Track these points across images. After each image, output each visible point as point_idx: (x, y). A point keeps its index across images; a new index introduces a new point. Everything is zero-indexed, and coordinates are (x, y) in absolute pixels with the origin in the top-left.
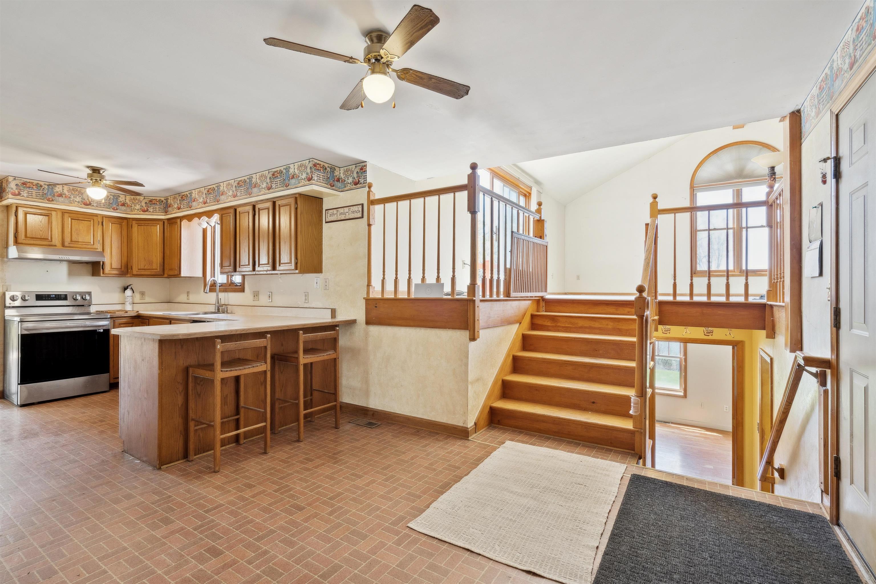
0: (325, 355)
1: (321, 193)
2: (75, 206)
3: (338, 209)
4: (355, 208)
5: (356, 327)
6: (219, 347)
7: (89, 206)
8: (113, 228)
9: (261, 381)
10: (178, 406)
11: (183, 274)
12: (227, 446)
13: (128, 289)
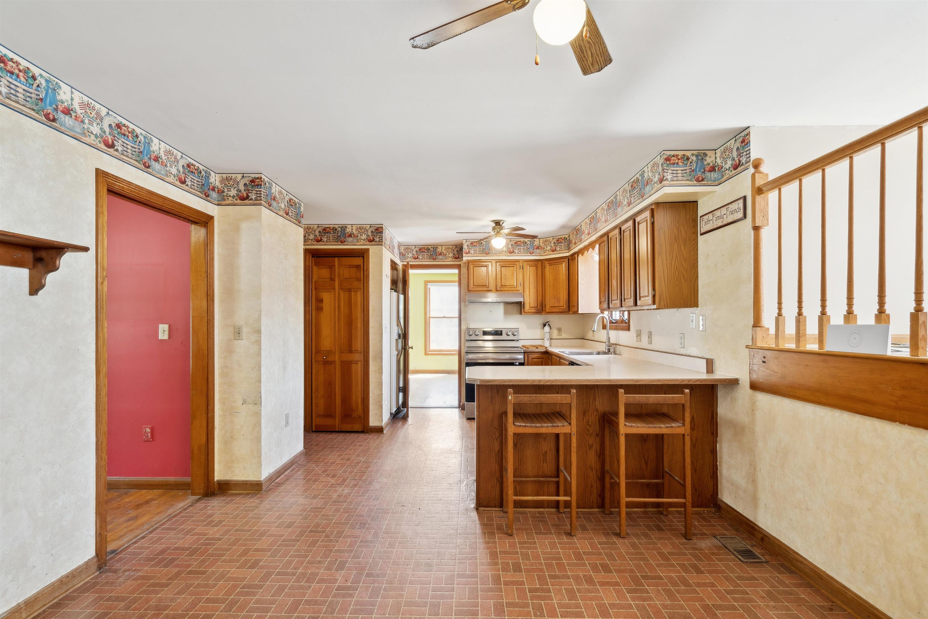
0: (663, 428)
1: (696, 194)
2: (503, 256)
3: (714, 213)
4: (734, 206)
5: (739, 391)
6: (510, 397)
7: (513, 254)
8: (530, 270)
9: (589, 444)
10: (495, 452)
11: (580, 312)
12: (546, 510)
13: (546, 326)
